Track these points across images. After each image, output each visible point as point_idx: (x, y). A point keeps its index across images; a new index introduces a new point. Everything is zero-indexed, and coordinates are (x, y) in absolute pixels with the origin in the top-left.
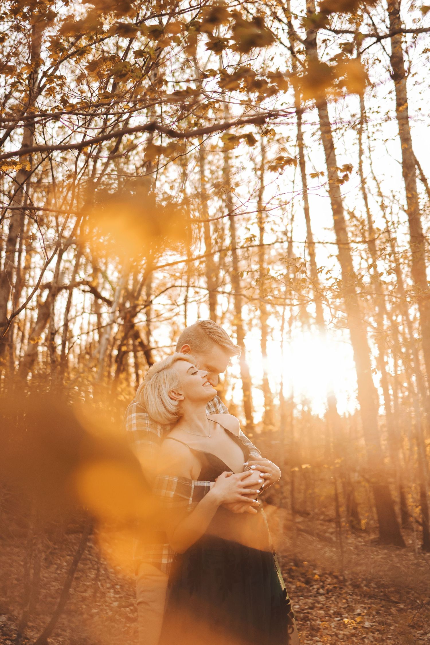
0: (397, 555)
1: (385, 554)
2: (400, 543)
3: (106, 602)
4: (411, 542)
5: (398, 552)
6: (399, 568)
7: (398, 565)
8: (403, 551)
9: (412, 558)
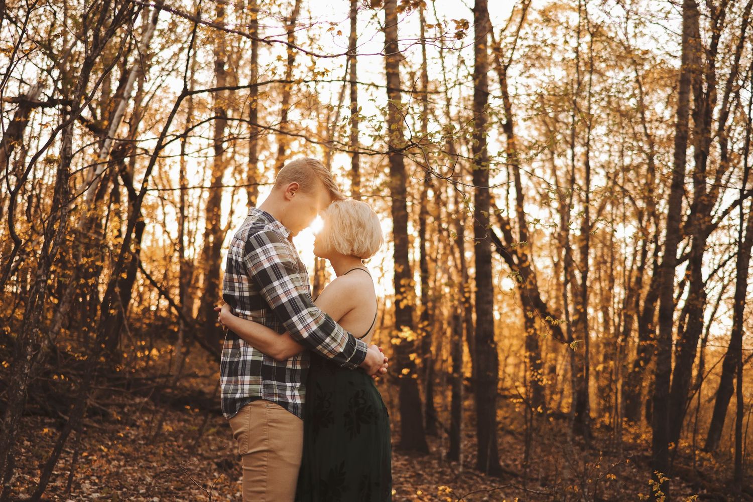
0: (420, 463)
1: (406, 460)
2: (423, 450)
3: (82, 493)
4: (434, 449)
5: (420, 459)
6: (422, 475)
7: (421, 472)
8: (426, 458)
9: (436, 466)
